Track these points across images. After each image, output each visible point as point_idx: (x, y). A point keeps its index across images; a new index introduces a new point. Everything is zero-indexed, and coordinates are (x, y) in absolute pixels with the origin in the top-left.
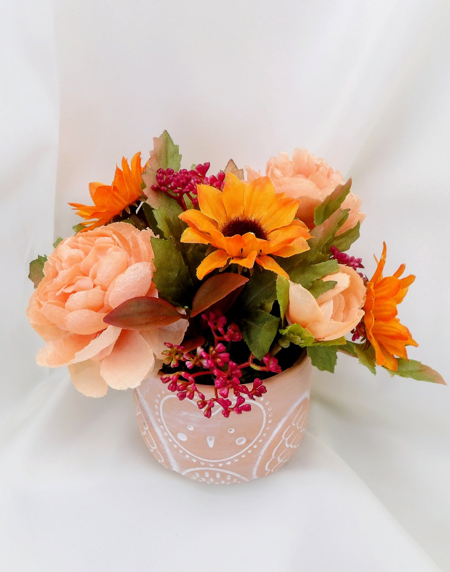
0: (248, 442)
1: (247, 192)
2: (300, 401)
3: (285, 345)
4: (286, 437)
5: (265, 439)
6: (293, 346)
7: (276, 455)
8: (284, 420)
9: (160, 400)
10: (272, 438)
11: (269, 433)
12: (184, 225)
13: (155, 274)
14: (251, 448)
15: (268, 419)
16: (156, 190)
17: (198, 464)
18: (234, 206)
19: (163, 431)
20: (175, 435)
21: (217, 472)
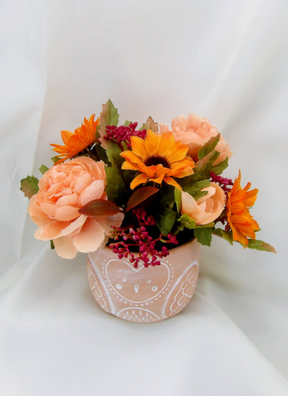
0: (159, 289)
1: (159, 141)
2: (191, 266)
3: (181, 229)
4: (183, 288)
5: (170, 289)
6: (186, 229)
7: (177, 300)
8: (181, 277)
9: (106, 263)
10: (173, 288)
11: (172, 284)
12: (123, 160)
13: (106, 186)
14: (161, 294)
15: (171, 275)
16: (106, 139)
17: (128, 305)
18: (152, 148)
19: (107, 284)
20: (114, 285)
21: (140, 310)
